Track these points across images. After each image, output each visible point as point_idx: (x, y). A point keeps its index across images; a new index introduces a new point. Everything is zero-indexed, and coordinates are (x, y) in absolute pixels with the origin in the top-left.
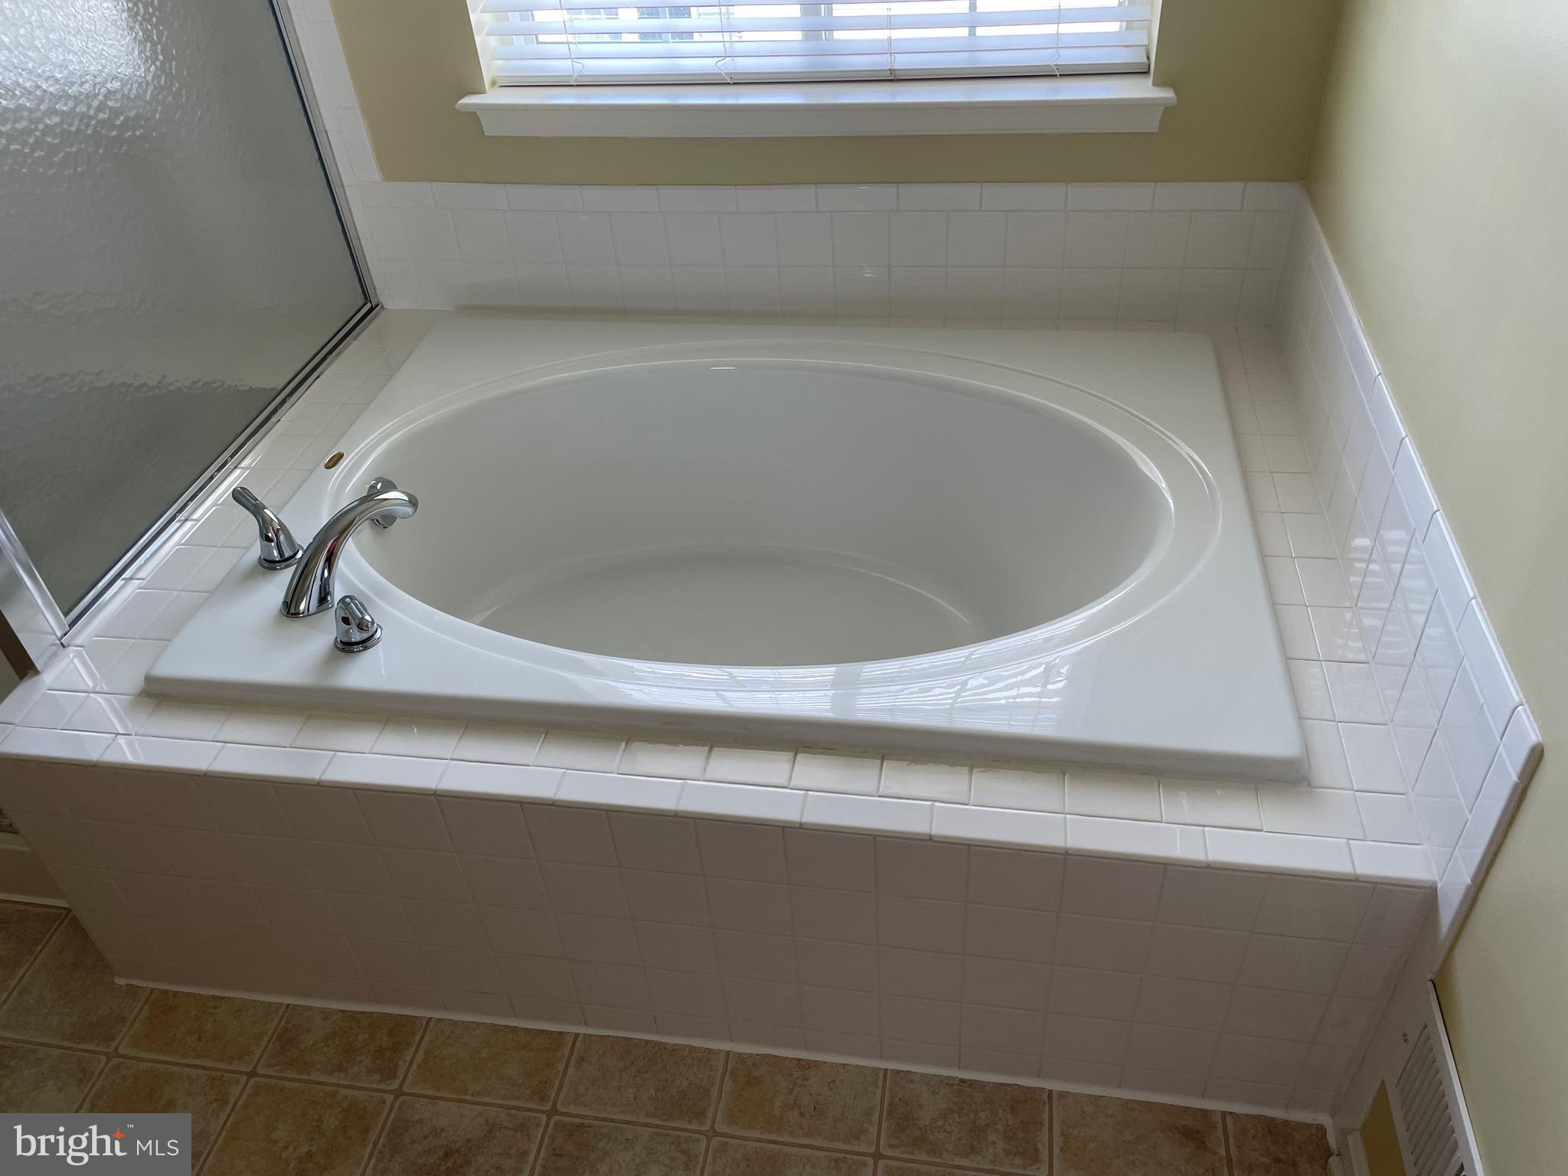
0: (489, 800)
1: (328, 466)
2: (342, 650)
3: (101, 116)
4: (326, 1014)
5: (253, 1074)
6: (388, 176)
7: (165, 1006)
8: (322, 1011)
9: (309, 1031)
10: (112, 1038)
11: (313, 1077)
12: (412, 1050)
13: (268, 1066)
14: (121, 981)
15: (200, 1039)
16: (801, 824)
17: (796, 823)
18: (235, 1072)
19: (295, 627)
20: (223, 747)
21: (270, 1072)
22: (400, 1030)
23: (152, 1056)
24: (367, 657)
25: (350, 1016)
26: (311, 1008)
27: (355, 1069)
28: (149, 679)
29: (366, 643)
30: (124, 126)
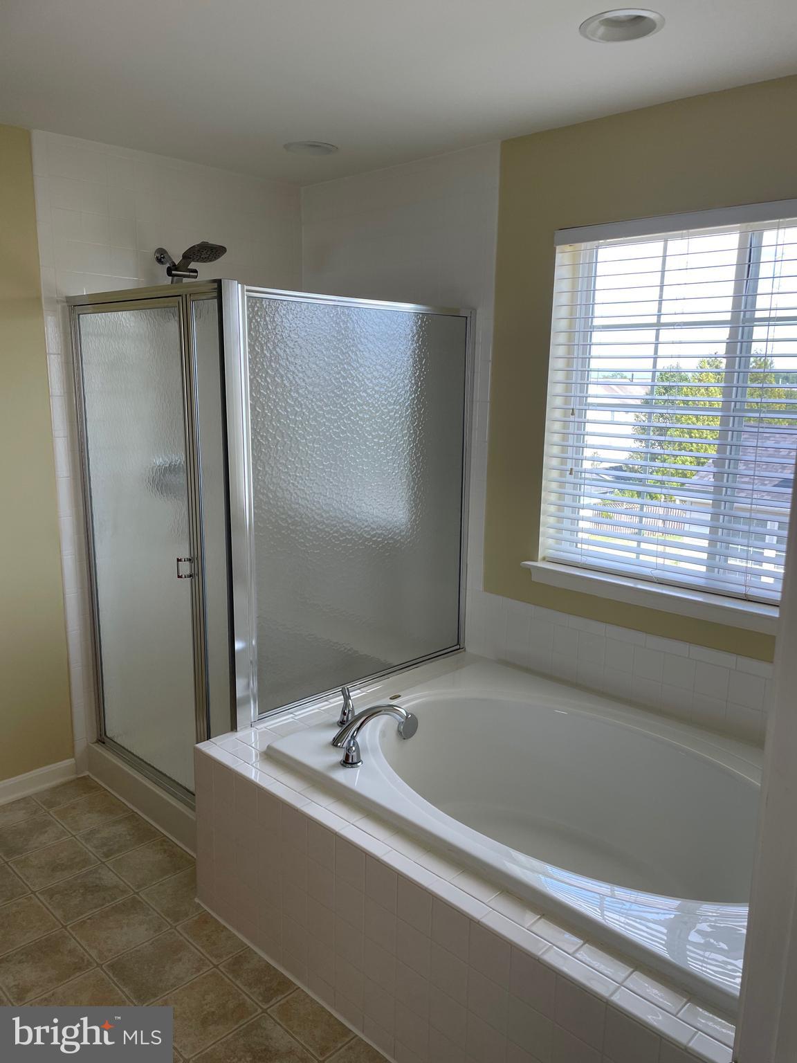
0: (352, 845)
1: (391, 699)
2: (342, 765)
3: (366, 529)
4: (261, 959)
5: (216, 966)
6: (485, 590)
7: (205, 919)
8: (260, 957)
9: (249, 962)
10: (178, 921)
11: (238, 982)
12: (283, 996)
13: (224, 967)
14: (197, 900)
15: (208, 940)
16: (479, 921)
17: (477, 919)
18: (210, 961)
19: (333, 750)
20: (275, 782)
21: (223, 970)
22: (285, 984)
23: (186, 936)
24: (349, 771)
25: (268, 966)
26: (256, 953)
27: (255, 989)
28: (269, 747)
29: (353, 764)
30: (374, 536)
